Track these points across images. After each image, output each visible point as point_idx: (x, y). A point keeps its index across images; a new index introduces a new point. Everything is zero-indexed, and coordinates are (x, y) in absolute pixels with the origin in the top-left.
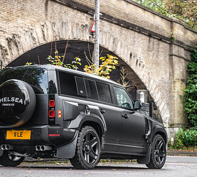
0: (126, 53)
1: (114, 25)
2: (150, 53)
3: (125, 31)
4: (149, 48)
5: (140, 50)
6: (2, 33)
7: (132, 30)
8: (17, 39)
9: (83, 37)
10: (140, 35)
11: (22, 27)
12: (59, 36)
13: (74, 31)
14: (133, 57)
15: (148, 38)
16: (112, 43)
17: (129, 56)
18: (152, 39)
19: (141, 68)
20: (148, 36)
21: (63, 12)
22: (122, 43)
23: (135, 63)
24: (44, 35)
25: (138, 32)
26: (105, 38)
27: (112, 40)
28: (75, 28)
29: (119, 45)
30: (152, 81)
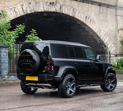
0: (82, 16)
1: (73, 1)
2: (100, 15)
3: (81, 4)
4: (99, 12)
5: (93, 14)
7: (86, 3)
9: (51, 9)
10: (92, 5)
11: (8, 7)
12: (34, 10)
13: (44, 6)
14: (87, 18)
15: (99, 7)
16: (72, 12)
17: (85, 18)
18: (102, 7)
19: (94, 24)
20: (99, 5)
22: (79, 11)
23: (89, 22)
24: (23, 10)
25: (92, 4)
26: (67, 9)
27: (72, 10)
28: (45, 5)
29: (77, 12)
30: (102, 31)
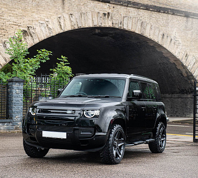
0: (157, 34)
1: (142, 10)
2: (187, 32)
3: (155, 14)
4: (186, 27)
5: (175, 30)
6: (17, 26)
7: (164, 13)
8: (32, 30)
9: (105, 24)
10: (174, 16)
11: (37, 21)
12: (78, 25)
13: (94, 19)
14: (165, 37)
15: (186, 19)
16: (140, 27)
17: (160, 36)
18: (190, 19)
19: (176, 46)
20: (185, 16)
21: (82, 4)
22: (151, 26)
23: (168, 42)
24: (61, 26)
25: (172, 14)
26: (131, 23)
27: (139, 24)
28: (96, 17)
29: (148, 27)
30: (190, 58)
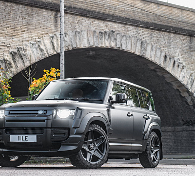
0: (158, 55)
1: (141, 29)
2: (192, 53)
3: (156, 34)
4: (190, 48)
5: (178, 51)
6: (6, 48)
7: (165, 31)
8: (22, 52)
9: (102, 44)
10: (176, 36)
11: (28, 41)
12: (72, 46)
13: (90, 39)
14: (168, 59)
15: (188, 38)
16: (140, 48)
17: (163, 58)
18: (194, 39)
19: (180, 70)
20: (188, 36)
21: (76, 22)
22: (152, 46)
23: (172, 65)
24: (54, 46)
25: (175, 33)
26: (130, 43)
27: (139, 44)
28: (92, 36)
29: (149, 48)
